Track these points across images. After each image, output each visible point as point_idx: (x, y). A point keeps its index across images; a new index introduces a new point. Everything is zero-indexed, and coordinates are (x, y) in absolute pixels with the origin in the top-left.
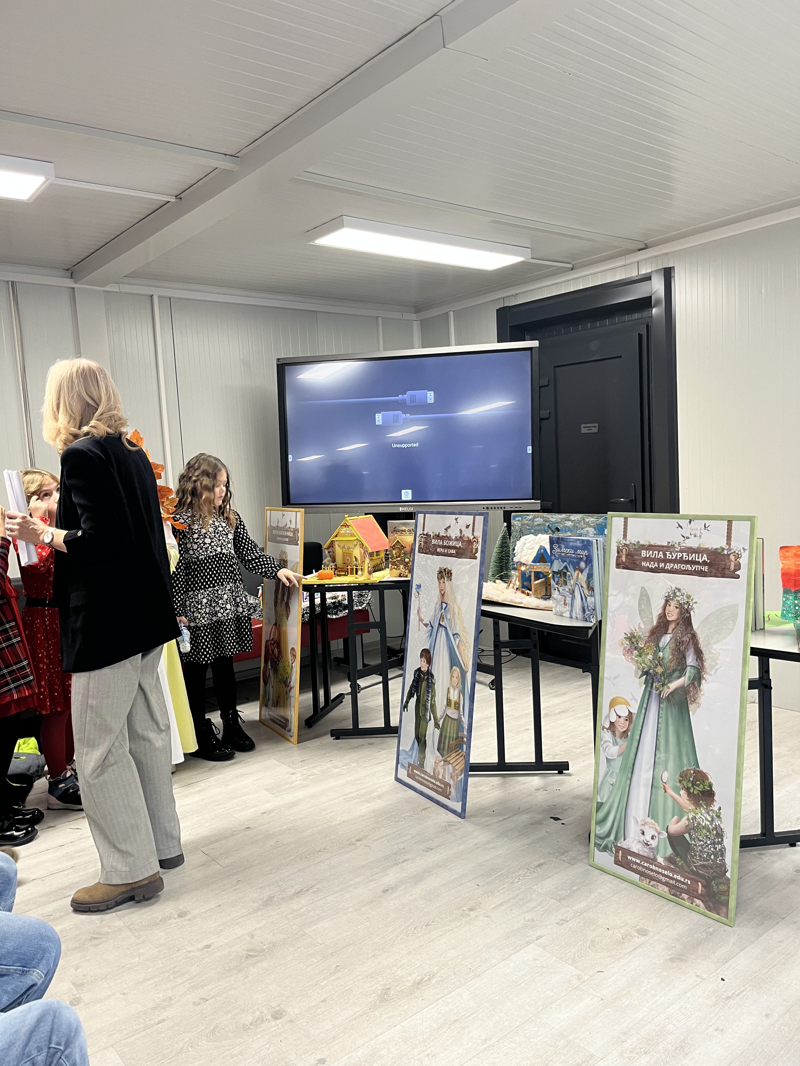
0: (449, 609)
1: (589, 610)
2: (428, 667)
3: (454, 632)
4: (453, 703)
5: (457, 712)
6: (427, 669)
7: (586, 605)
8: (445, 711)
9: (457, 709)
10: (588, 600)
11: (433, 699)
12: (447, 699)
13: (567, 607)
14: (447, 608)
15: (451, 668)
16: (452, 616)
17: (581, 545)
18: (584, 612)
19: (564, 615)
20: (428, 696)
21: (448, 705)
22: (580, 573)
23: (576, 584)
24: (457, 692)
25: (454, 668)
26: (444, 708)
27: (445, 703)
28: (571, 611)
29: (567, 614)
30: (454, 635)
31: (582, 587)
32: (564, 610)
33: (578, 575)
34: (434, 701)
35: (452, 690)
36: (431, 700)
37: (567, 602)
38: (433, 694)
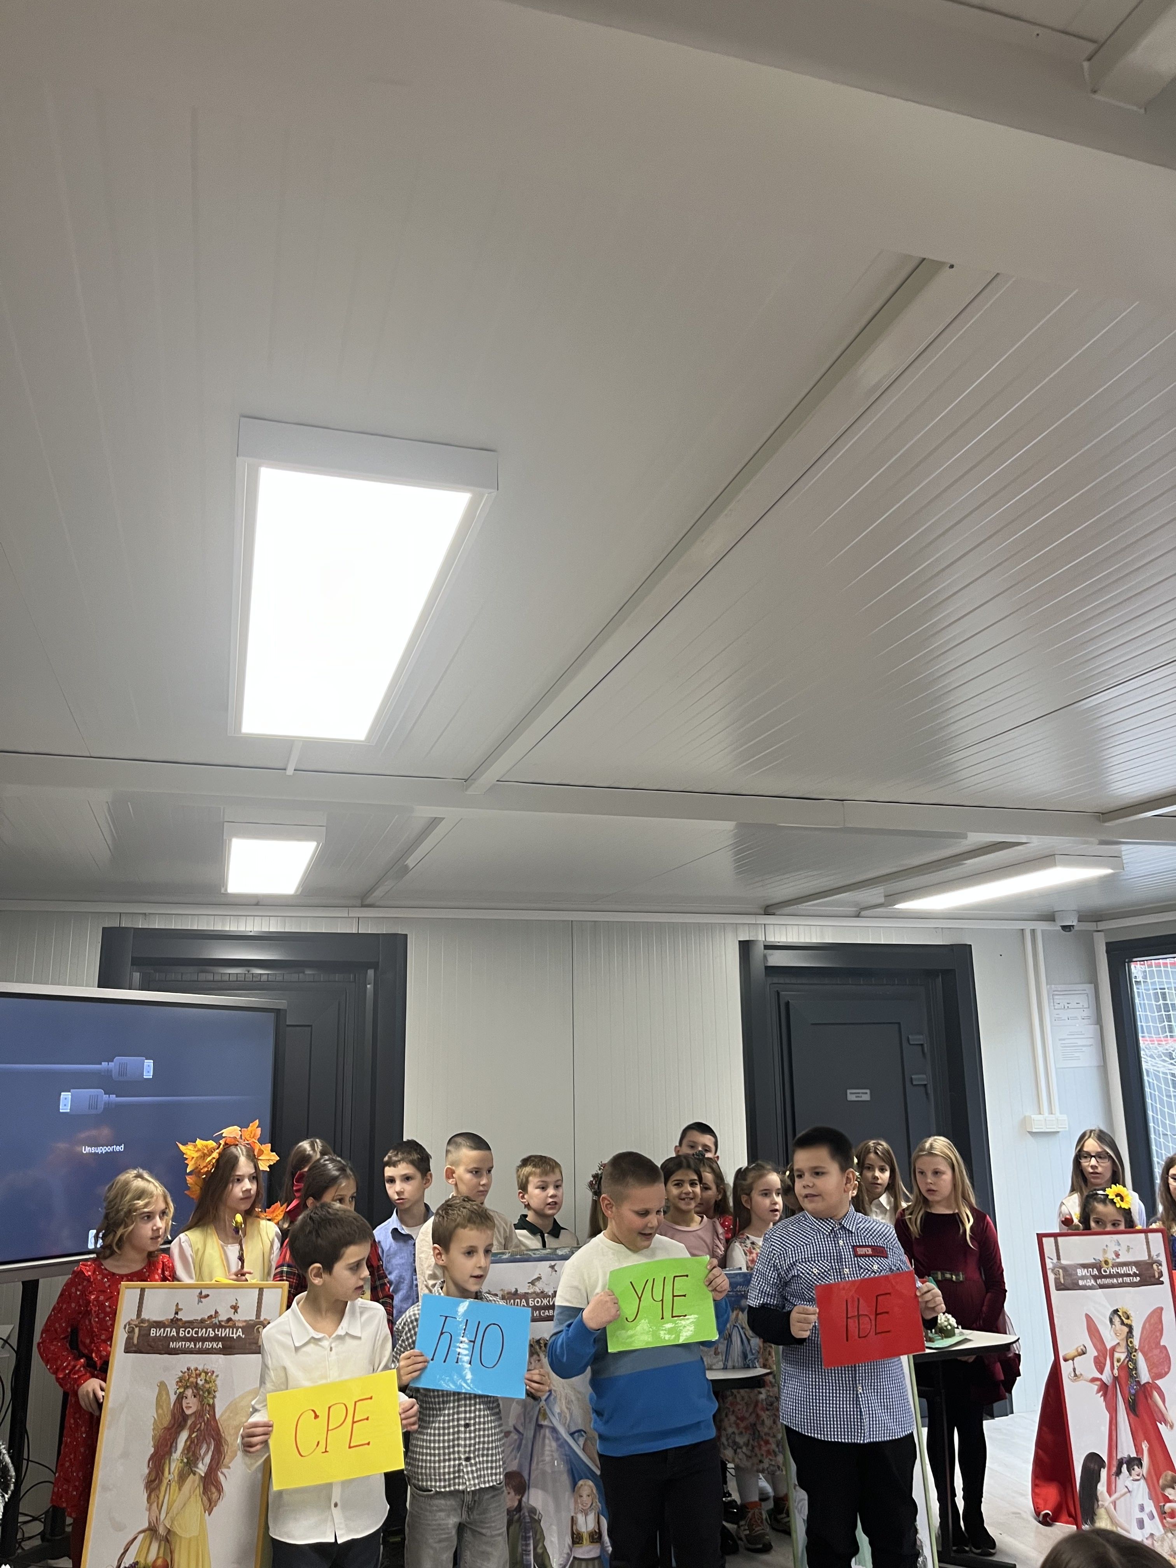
0: (556, 1397)
1: (753, 1354)
2: (520, 1501)
3: (573, 1429)
4: (586, 1536)
5: (598, 1545)
6: (516, 1504)
7: (748, 1349)
8: (569, 1555)
9: (597, 1542)
10: (751, 1342)
11: (540, 1545)
12: (573, 1534)
13: (720, 1356)
14: (552, 1397)
15: (574, 1484)
16: (564, 1408)
17: (741, 1280)
18: (745, 1356)
19: (714, 1367)
20: (527, 1545)
21: (574, 1543)
22: (740, 1313)
23: (734, 1326)
24: (591, 1517)
25: (581, 1482)
26: (567, 1550)
27: (568, 1540)
28: (726, 1360)
29: (721, 1365)
30: (572, 1434)
31: (742, 1328)
32: (715, 1361)
33: (737, 1315)
34: (544, 1548)
35: (581, 1518)
36: (535, 1549)
37: (719, 1350)
38: (538, 1537)
